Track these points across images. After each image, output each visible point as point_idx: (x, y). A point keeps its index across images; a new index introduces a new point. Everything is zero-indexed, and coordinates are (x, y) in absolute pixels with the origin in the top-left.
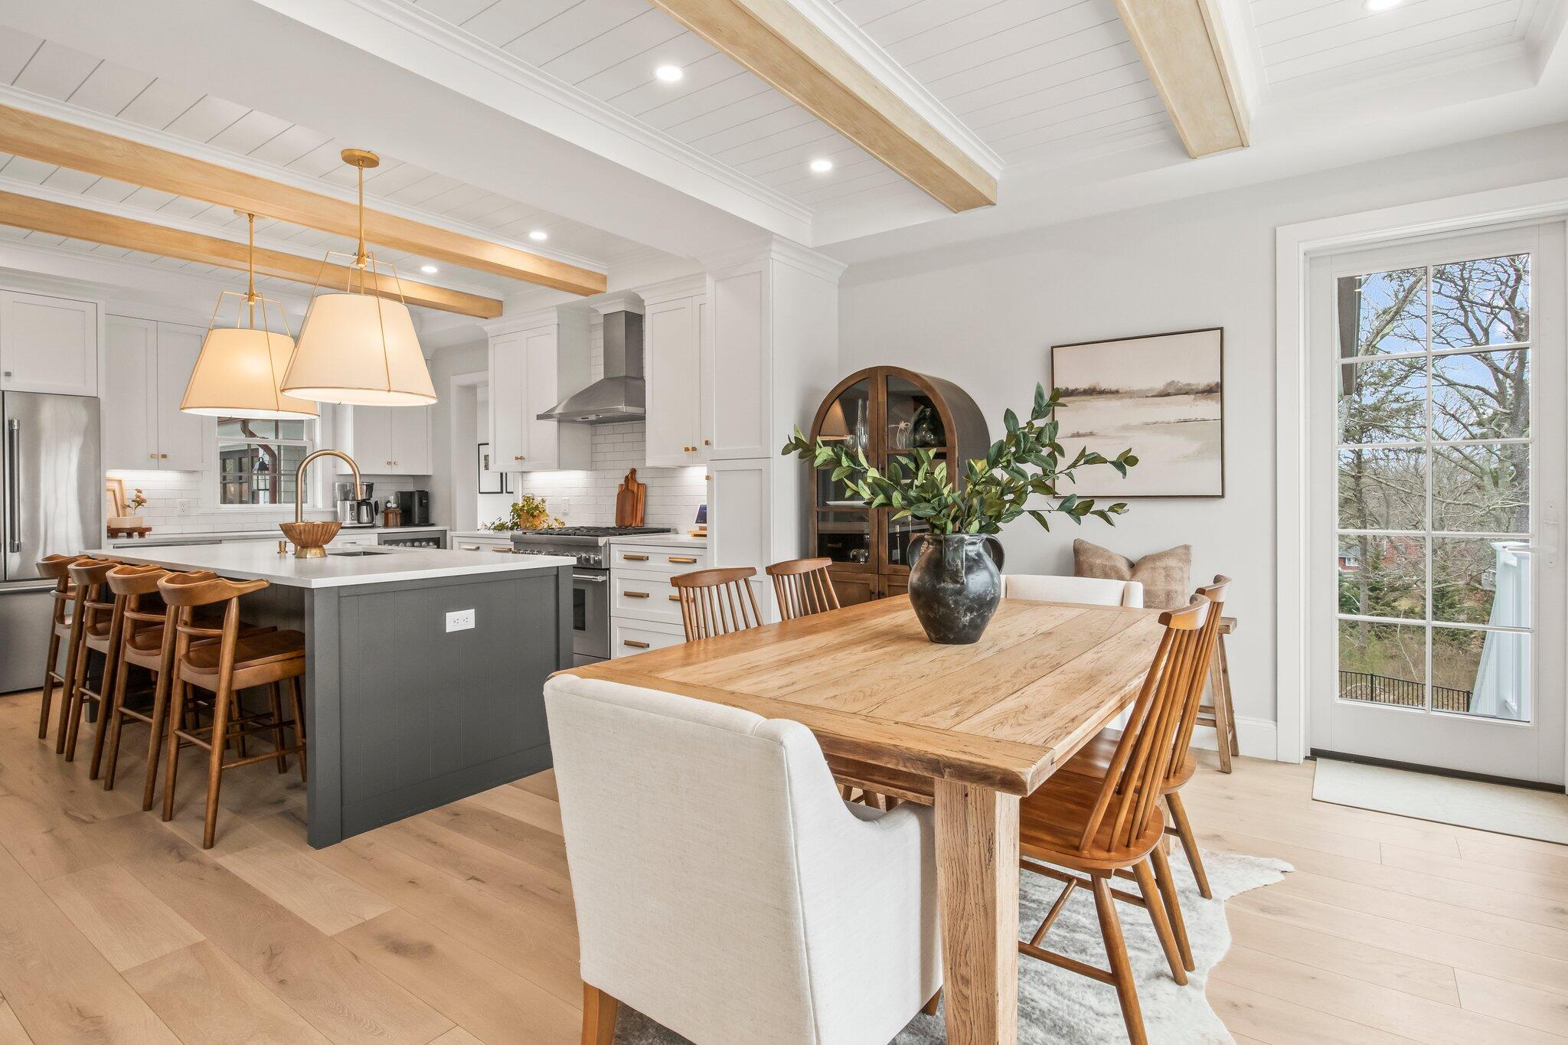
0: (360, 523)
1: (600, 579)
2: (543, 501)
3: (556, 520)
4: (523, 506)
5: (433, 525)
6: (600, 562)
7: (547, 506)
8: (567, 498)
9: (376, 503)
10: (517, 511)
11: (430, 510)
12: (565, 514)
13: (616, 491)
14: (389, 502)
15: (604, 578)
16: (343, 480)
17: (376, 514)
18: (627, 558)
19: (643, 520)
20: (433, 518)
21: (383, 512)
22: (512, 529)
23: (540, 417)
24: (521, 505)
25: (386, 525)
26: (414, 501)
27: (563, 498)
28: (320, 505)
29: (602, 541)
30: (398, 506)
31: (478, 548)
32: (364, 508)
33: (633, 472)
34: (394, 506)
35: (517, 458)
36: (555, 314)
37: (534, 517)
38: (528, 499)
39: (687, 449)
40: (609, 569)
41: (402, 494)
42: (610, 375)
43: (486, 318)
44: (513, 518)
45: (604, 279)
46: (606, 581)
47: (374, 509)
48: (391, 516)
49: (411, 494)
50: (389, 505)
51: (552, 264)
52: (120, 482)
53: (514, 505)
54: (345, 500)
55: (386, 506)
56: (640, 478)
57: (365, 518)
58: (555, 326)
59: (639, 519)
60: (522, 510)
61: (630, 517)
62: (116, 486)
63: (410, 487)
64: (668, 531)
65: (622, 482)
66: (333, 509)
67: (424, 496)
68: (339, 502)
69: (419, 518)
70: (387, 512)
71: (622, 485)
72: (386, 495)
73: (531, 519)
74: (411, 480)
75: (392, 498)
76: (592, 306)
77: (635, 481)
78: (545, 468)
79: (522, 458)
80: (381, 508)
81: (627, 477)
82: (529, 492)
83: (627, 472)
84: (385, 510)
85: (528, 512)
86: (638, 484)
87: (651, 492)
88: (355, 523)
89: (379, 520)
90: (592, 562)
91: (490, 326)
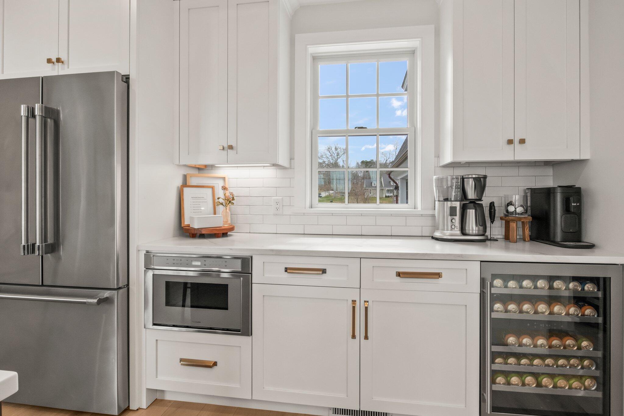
0: (464, 234)
5: (591, 246)
9: (492, 205)
11: (584, 217)
14: (510, 204)
16: (444, 173)
17: (492, 223)
20: (590, 236)
21: (502, 219)
25: (507, 240)
26: (555, 203)
30: (526, 212)
32: (471, 213)
34: (520, 210)
41: (534, 192)
47: (488, 215)
48: (513, 225)
49: (549, 192)
50: (511, 209)
54: (446, 200)
55: (507, 211)
57: (472, 226)
66: (430, 212)
67: (573, 195)
68: (437, 202)
69: (563, 231)
70: (508, 218)
75: (517, 199)
80: (499, 212)
84: (506, 216)
88: (457, 234)
89: (495, 229)
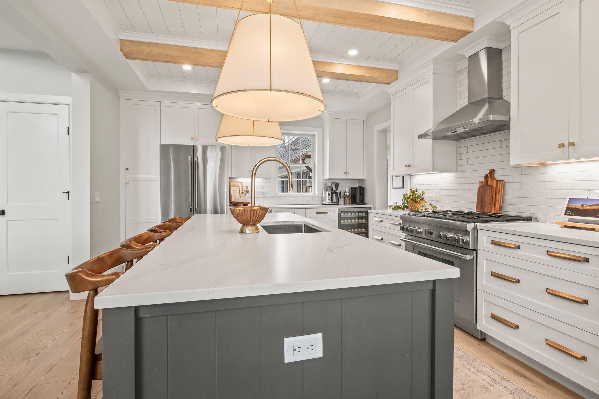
0: (332, 202)
1: (468, 257)
2: (423, 193)
3: (431, 205)
4: (410, 196)
5: (365, 204)
6: (468, 243)
7: (425, 196)
8: (439, 191)
9: (340, 192)
10: (406, 198)
11: (365, 196)
12: (437, 201)
13: (477, 186)
14: (345, 192)
15: (471, 257)
16: (326, 182)
17: (340, 198)
18: (494, 243)
19: (500, 209)
20: (366, 202)
21: (343, 197)
22: (403, 209)
23: (420, 137)
24: (409, 195)
25: (345, 204)
26: (357, 191)
27: (436, 191)
28: (317, 193)
29: (470, 226)
30: (350, 194)
31: (382, 221)
32: (334, 195)
33: (492, 171)
34: (348, 194)
35: (406, 166)
36: (431, 67)
37: (416, 202)
38: (413, 192)
39: (562, 146)
40: (476, 250)
41: (352, 188)
42: (474, 100)
43: (389, 84)
44: (404, 203)
45: (471, 21)
46: (473, 259)
47: (339, 196)
48: (347, 199)
49: (356, 188)
50: (346, 194)
51: (430, 13)
52: (242, 183)
53: (404, 195)
54: (327, 191)
55: (345, 194)
56: (498, 176)
57: (335, 200)
58: (432, 76)
59: (497, 207)
60: (409, 198)
61: (489, 206)
62: (240, 185)
63: (356, 185)
64: (529, 219)
65: (483, 179)
66: (321, 195)
67: (362, 189)
68: (324, 192)
69: (359, 200)
70: (345, 197)
71: (482, 182)
72: (345, 189)
73: (415, 204)
74: (357, 181)
75: (347, 190)
76: (459, 53)
77: (494, 178)
78: (424, 171)
79: (409, 166)
80: (342, 195)
81: (486, 176)
82: (414, 188)
83: (487, 172)
85: (413, 200)
86: (497, 181)
87: (508, 187)
88: (330, 202)
89: (341, 201)
90: (461, 243)
91: (390, 89)
